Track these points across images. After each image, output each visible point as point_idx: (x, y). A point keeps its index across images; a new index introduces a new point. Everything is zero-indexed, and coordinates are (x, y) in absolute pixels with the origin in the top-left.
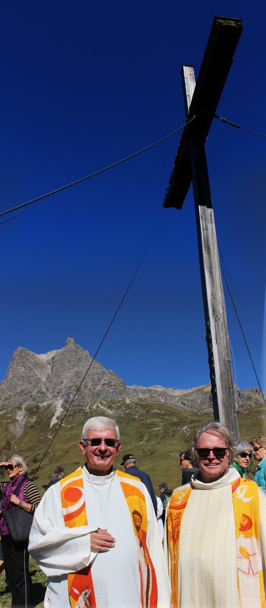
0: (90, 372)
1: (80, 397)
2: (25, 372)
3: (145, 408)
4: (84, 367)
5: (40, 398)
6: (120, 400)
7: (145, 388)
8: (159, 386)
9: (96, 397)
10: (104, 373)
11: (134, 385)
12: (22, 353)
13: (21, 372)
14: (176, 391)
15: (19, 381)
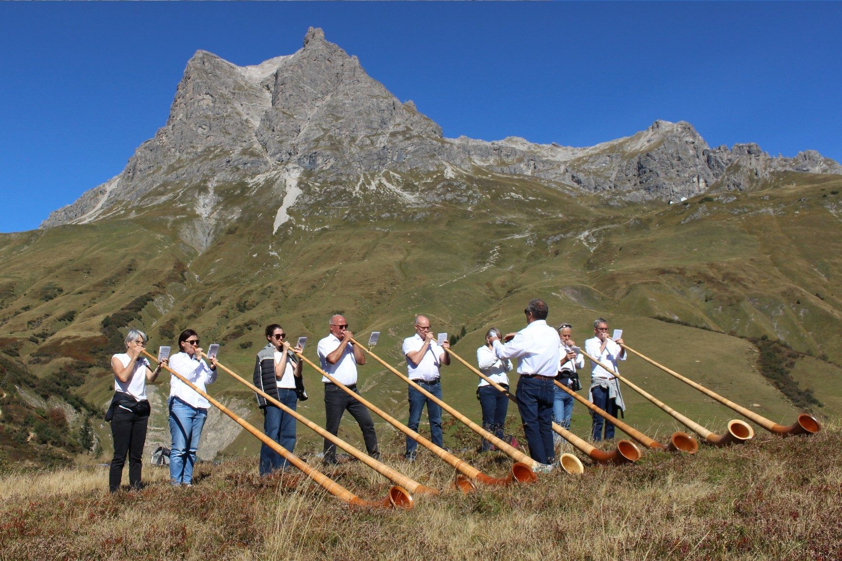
0: (363, 105)
1: (341, 163)
2: (214, 107)
3: (489, 189)
4: (347, 95)
5: (249, 165)
6: (432, 170)
7: (488, 144)
8: (520, 139)
9: (375, 163)
10: (394, 108)
11: (462, 137)
12: (206, 64)
13: (205, 107)
14: (559, 150)
15: (200, 127)
